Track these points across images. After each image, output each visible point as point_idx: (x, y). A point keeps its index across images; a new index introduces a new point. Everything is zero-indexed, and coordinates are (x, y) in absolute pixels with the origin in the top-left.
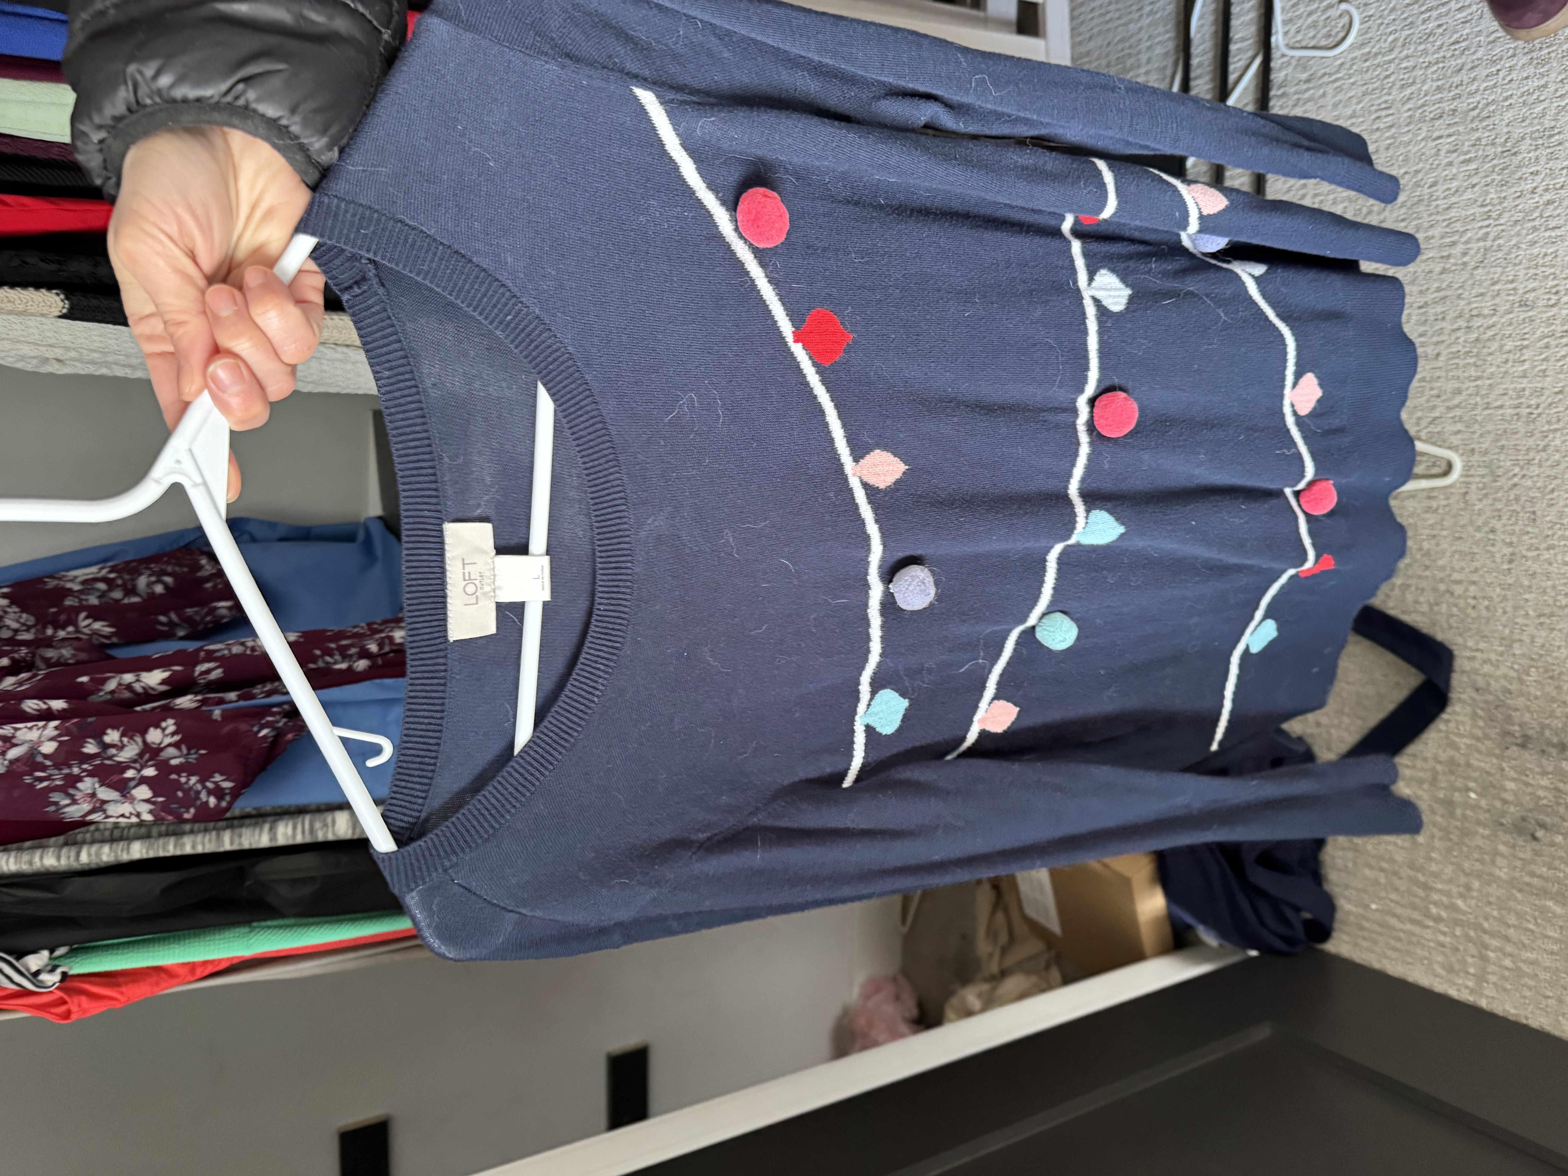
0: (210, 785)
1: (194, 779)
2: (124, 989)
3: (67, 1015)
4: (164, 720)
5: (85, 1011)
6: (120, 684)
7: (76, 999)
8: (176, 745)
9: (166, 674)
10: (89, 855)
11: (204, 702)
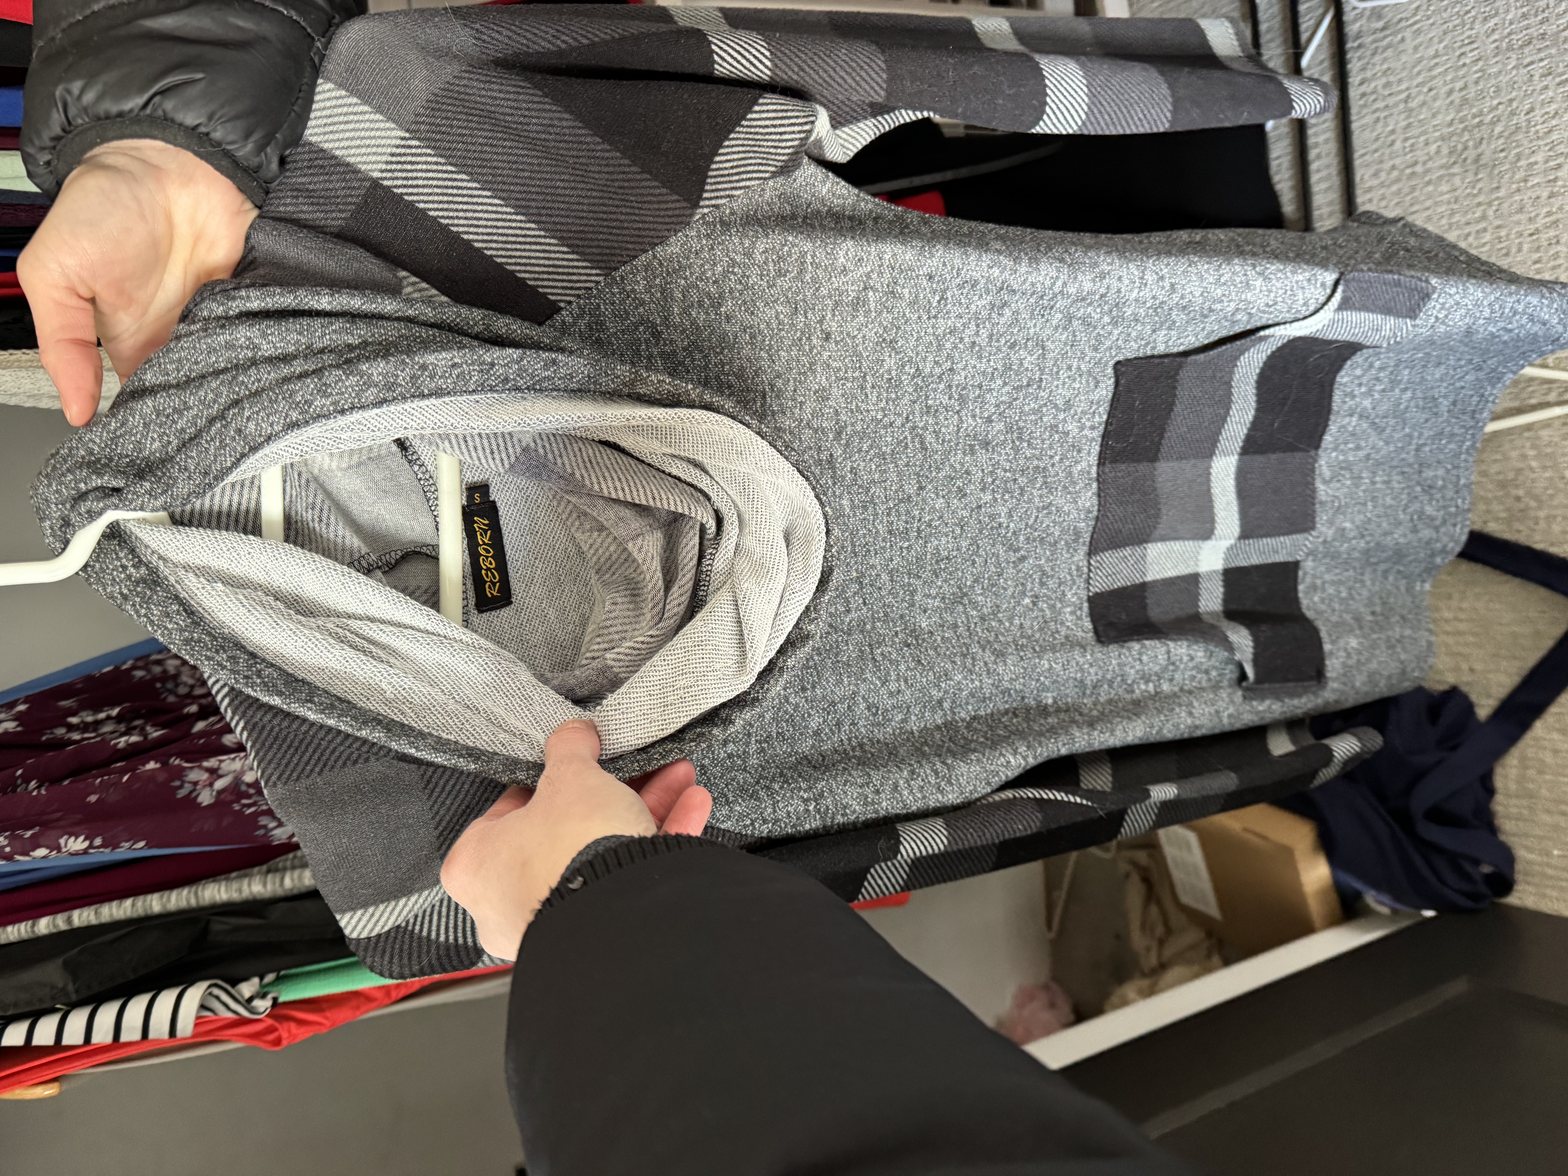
2: (328, 1014)
3: (277, 1042)
5: (295, 1037)
7: (286, 1025)
10: (292, 880)
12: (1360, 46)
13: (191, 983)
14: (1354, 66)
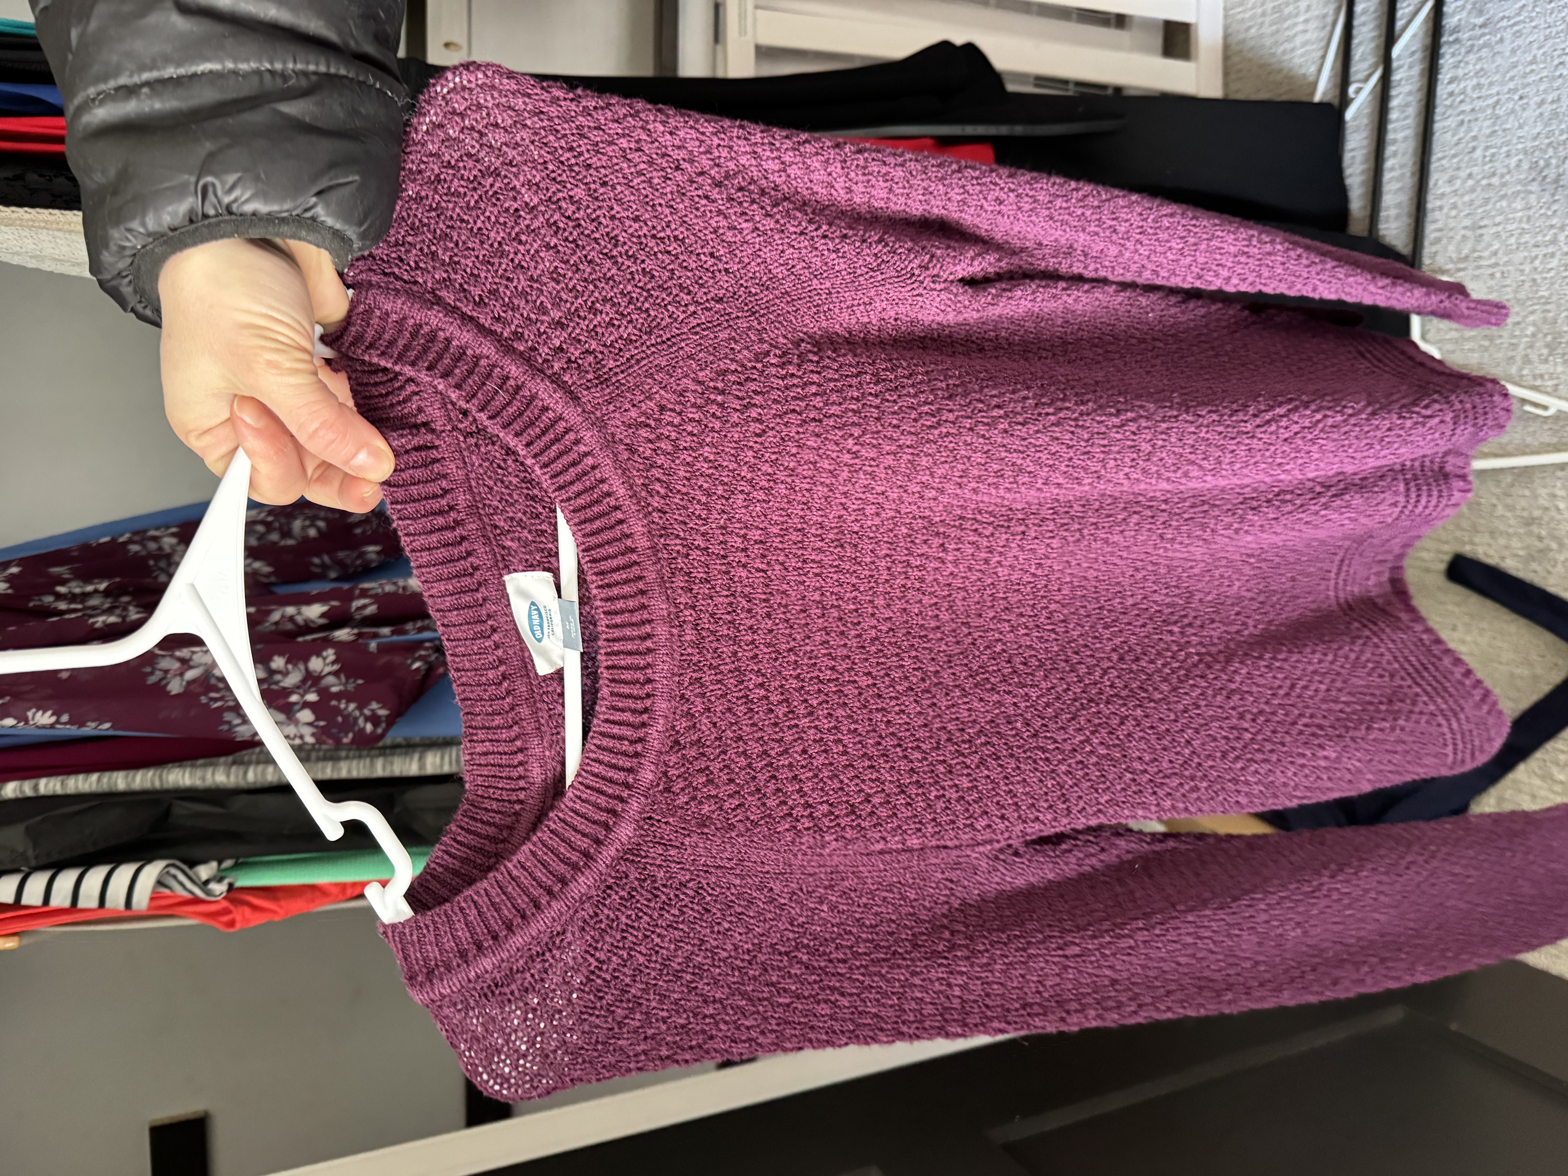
0: (367, 712)
1: (352, 706)
2: (283, 903)
3: (231, 924)
4: (325, 649)
5: (248, 921)
6: (283, 616)
7: (240, 910)
8: (336, 674)
9: (325, 608)
10: (255, 775)
11: (359, 635)
12: (1457, 41)
13: (149, 860)
14: (1447, 61)
